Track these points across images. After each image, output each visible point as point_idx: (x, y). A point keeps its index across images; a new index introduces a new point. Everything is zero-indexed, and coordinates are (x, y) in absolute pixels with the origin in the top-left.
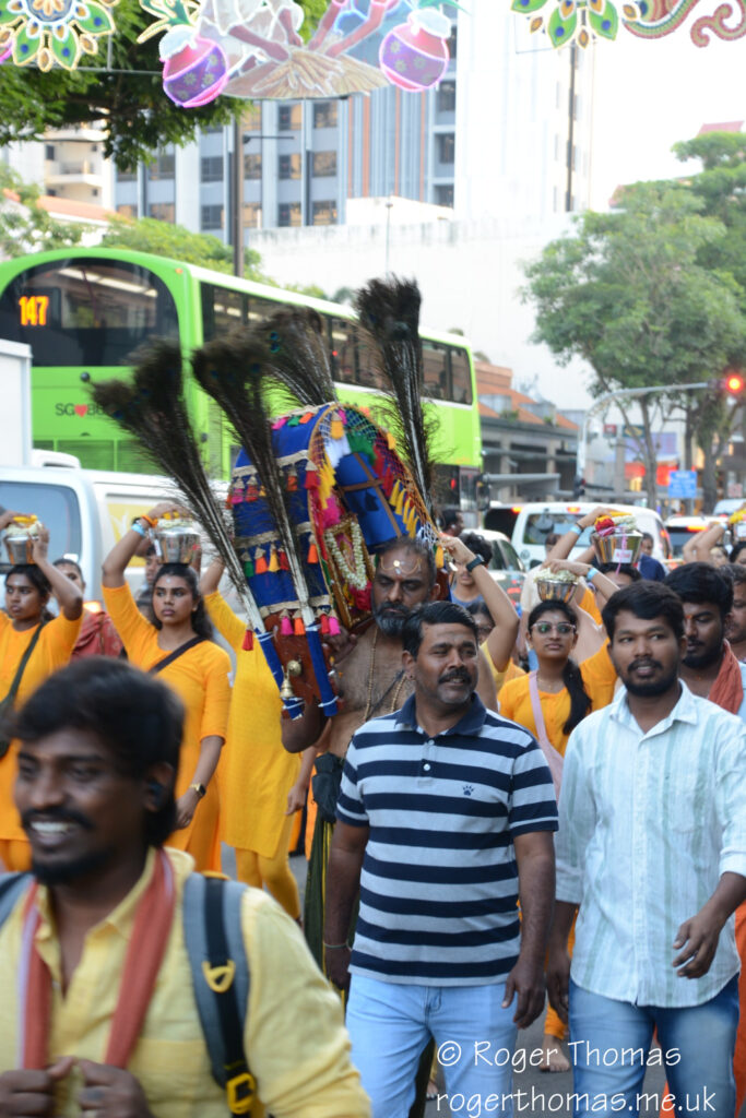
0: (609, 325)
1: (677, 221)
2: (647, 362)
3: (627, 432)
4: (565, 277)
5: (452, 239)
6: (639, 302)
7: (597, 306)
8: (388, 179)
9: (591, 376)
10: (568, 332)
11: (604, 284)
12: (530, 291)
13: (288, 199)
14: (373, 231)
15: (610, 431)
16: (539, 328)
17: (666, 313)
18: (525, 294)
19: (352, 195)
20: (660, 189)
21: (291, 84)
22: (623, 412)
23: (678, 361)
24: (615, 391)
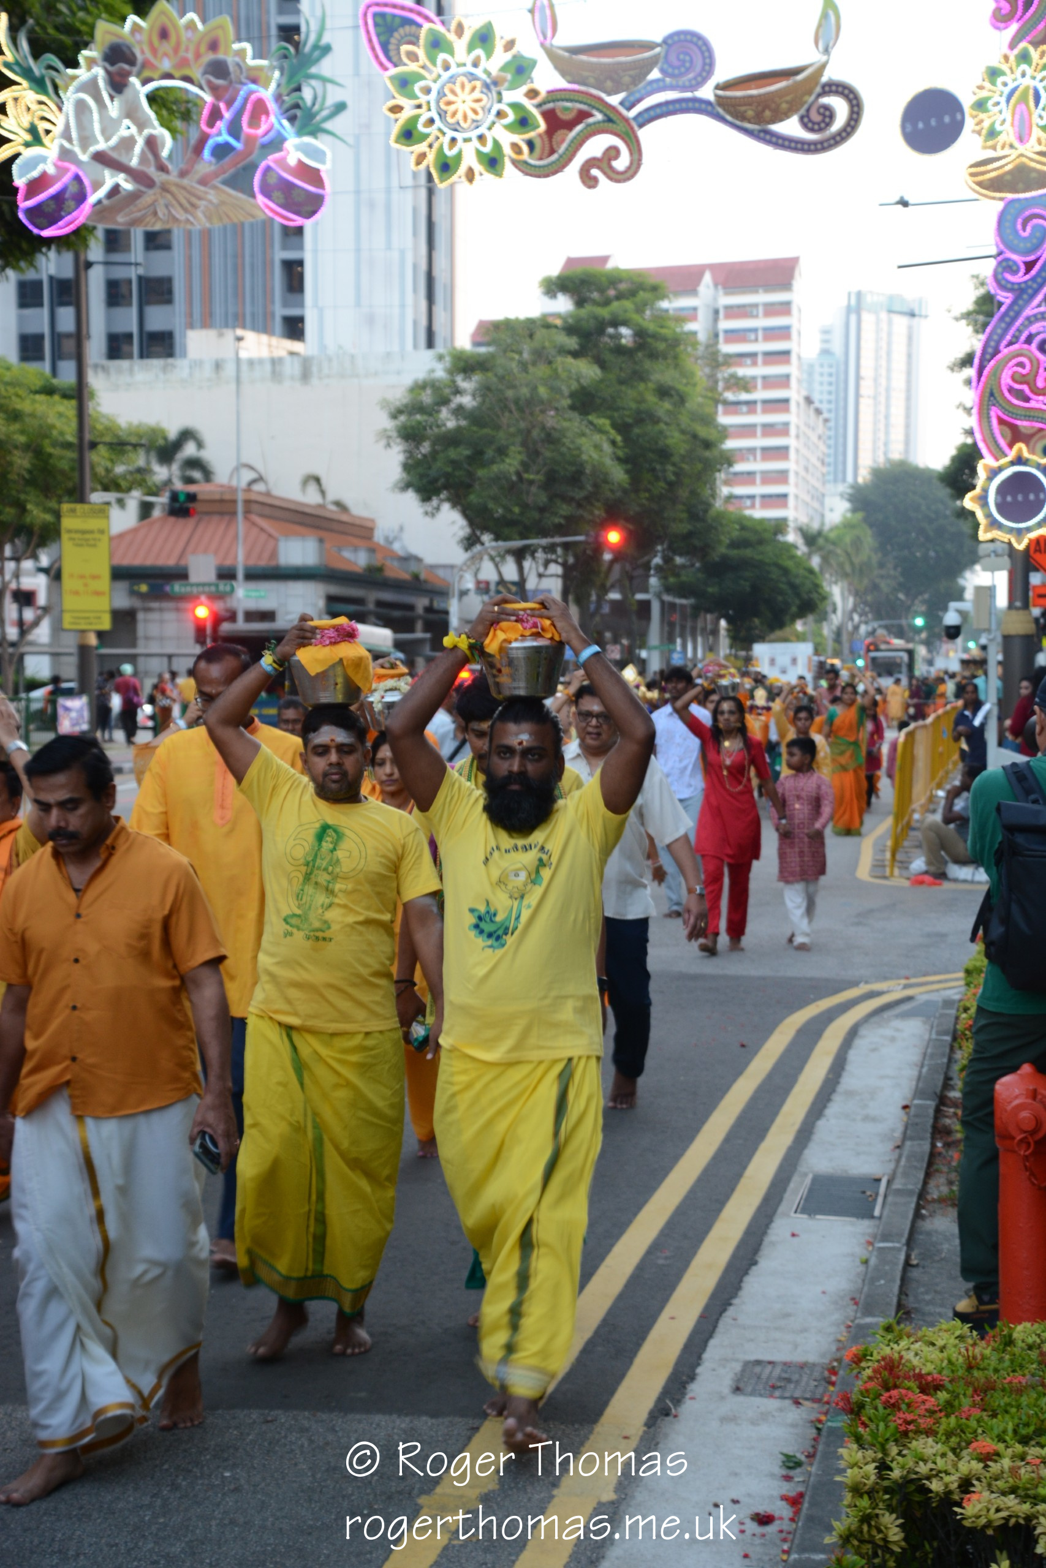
0: (481, 473)
1: (550, 363)
2: (522, 513)
3: (501, 588)
4: (431, 419)
5: (305, 376)
6: (512, 448)
7: (467, 452)
8: (231, 310)
9: (462, 528)
10: (436, 480)
11: (475, 428)
12: (394, 434)
13: (120, 328)
14: (218, 366)
15: (483, 588)
16: (404, 475)
17: (540, 460)
18: (389, 437)
19: (191, 326)
20: (530, 328)
21: (160, 214)
22: (497, 566)
23: (556, 514)
24: (487, 544)
